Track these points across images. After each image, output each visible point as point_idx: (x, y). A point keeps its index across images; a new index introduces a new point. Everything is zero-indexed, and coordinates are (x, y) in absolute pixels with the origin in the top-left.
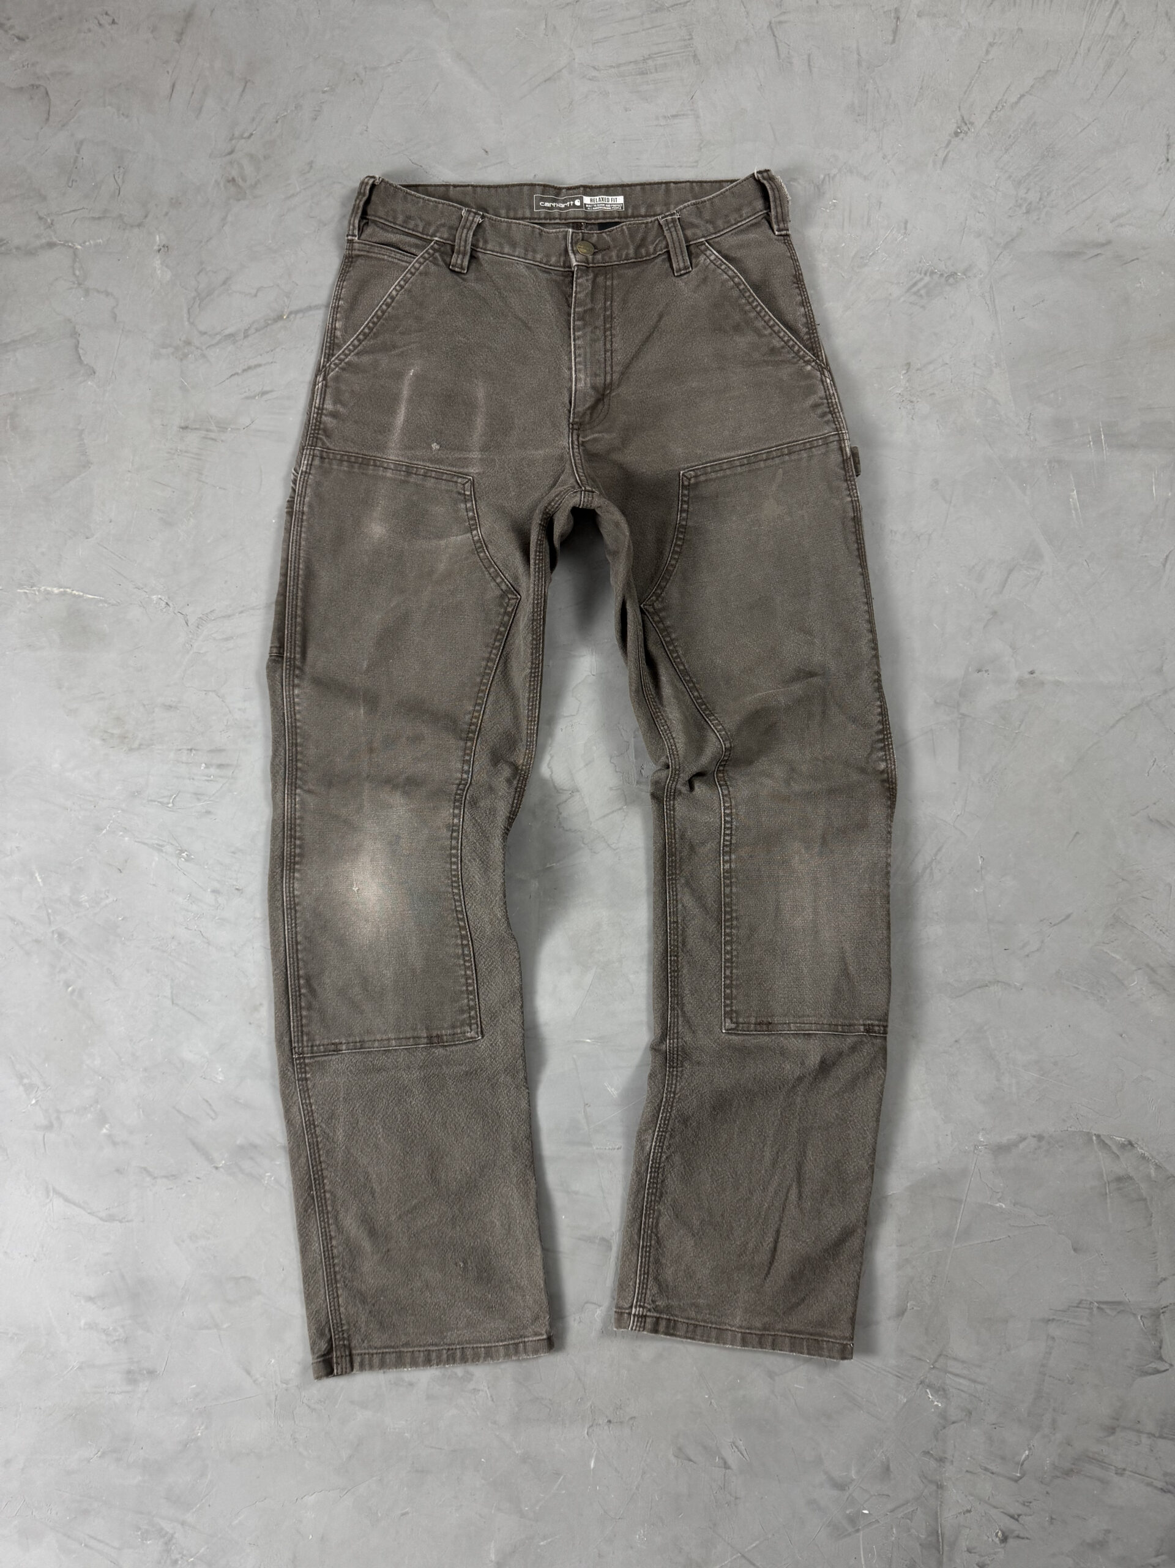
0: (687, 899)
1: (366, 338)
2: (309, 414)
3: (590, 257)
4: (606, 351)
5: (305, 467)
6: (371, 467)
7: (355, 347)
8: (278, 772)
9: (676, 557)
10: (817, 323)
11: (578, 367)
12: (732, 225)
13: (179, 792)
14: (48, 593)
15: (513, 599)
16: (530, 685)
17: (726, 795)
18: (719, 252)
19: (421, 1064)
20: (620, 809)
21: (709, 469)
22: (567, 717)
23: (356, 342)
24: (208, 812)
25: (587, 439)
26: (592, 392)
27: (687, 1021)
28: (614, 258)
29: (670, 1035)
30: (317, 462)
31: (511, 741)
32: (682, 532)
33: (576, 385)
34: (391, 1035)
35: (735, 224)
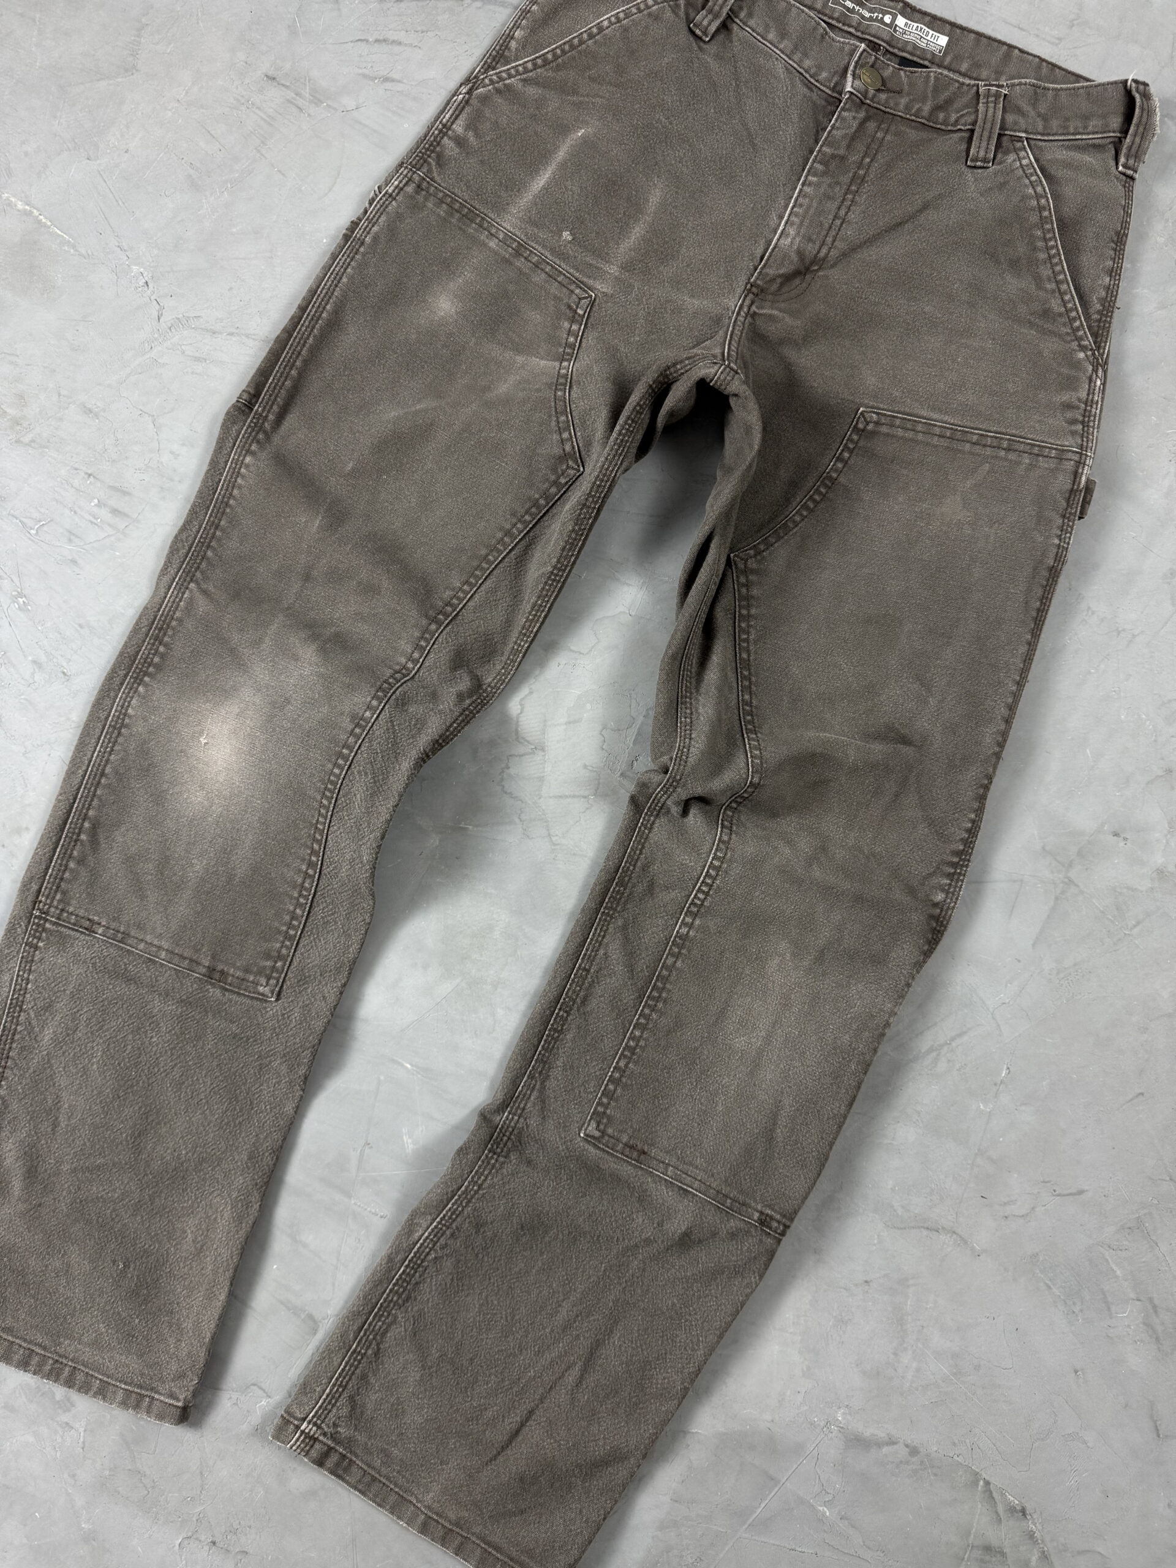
0: (614, 948)
1: (544, 66)
2: (430, 128)
3: (871, 92)
4: (836, 217)
5: (392, 188)
6: (474, 225)
7: (526, 71)
8: (178, 550)
9: (805, 513)
10: (1117, 305)
11: (793, 218)
12: (1068, 134)
13: (52, 520)
14: (10, 204)
15: (573, 468)
16: (543, 589)
17: (724, 842)
18: (1037, 160)
19: (184, 997)
20: (585, 797)
21: (898, 422)
22: (573, 651)
23: (530, 65)
24: (74, 562)
25: (762, 312)
26: (795, 257)
27: (543, 1100)
28: (901, 107)
29: (512, 1108)
30: (410, 189)
31: (488, 649)
32: (826, 486)
33: (778, 240)
34: (165, 944)
35: (1073, 134)
